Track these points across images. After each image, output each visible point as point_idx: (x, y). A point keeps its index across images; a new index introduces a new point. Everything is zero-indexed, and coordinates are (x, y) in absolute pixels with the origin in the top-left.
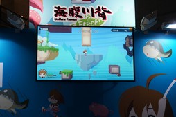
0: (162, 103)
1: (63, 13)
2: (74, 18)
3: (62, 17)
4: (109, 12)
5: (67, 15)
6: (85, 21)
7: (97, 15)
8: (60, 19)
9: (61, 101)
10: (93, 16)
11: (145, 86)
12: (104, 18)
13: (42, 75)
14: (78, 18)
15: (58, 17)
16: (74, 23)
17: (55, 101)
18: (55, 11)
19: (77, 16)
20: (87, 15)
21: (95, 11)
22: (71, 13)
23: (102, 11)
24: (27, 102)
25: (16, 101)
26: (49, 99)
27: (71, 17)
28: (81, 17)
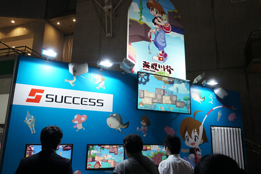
0: (201, 128)
1: (148, 66)
2: (154, 70)
3: (147, 69)
4: (172, 69)
5: (150, 68)
6: (160, 73)
7: (166, 70)
8: (146, 70)
9: (148, 124)
10: (164, 70)
11: (193, 118)
12: (170, 73)
13: (141, 106)
14: (156, 71)
15: (145, 68)
16: (154, 73)
17: (144, 124)
18: (143, 64)
19: (156, 69)
20: (161, 70)
21: (165, 68)
22: (152, 66)
23: (169, 69)
24: (128, 124)
25: (121, 123)
26: (141, 122)
27: (152, 70)
28: (158, 70)
